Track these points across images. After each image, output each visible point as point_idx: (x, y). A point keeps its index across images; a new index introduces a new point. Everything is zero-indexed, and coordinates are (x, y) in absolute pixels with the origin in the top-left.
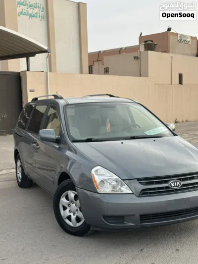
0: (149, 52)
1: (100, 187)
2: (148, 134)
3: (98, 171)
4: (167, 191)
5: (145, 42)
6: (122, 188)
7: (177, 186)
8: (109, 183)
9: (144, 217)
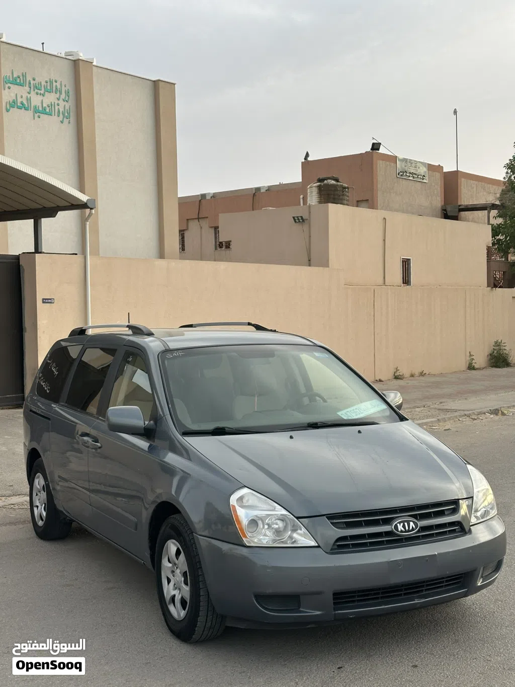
0: (331, 206)
1: (249, 535)
2: (345, 418)
3: (244, 501)
4: (389, 542)
5: (320, 180)
6: (295, 535)
7: (409, 531)
8: (268, 524)
9: (342, 597)
